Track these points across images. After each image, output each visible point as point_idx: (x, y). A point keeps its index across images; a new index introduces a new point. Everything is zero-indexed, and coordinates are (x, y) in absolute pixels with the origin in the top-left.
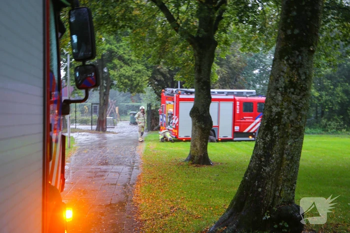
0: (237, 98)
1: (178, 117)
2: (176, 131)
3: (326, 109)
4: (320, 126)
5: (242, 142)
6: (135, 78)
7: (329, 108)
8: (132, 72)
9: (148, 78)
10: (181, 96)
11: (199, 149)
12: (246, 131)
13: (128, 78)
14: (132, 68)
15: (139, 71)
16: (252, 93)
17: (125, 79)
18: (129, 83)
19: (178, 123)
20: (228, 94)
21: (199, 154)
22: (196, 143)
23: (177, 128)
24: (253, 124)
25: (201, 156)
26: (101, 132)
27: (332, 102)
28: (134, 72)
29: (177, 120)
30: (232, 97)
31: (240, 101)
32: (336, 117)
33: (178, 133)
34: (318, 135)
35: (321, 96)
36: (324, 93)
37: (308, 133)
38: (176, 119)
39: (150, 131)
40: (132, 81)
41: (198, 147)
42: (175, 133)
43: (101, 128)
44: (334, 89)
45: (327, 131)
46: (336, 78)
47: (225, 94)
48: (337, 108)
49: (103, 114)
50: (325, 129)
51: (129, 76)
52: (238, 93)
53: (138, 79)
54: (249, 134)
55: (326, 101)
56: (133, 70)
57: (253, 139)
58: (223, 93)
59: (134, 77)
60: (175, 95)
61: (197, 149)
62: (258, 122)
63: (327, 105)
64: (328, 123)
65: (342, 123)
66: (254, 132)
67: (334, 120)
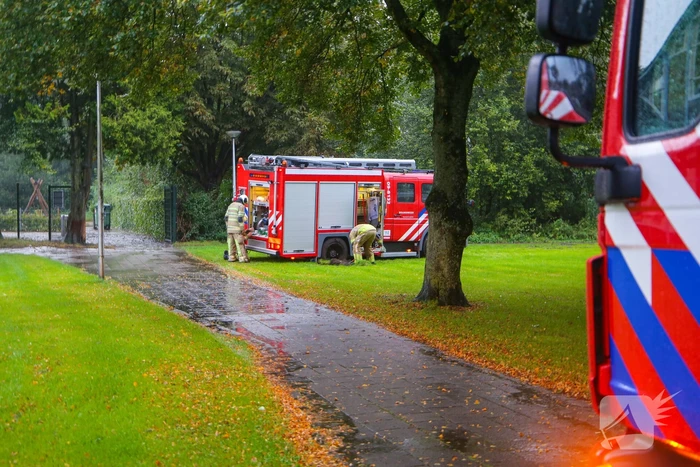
0: (387, 175)
1: (282, 213)
2: (278, 241)
3: (508, 195)
4: (494, 228)
5: (397, 261)
6: (154, 134)
7: (512, 194)
8: (148, 121)
9: (178, 134)
10: (289, 171)
11: (447, 275)
12: (402, 239)
13: (141, 133)
14: (148, 113)
15: (161, 121)
16: (410, 165)
17: (136, 135)
18: (143, 143)
19: (282, 223)
20: (371, 166)
21: (448, 287)
22: (442, 262)
23: (279, 234)
24: (415, 225)
25: (451, 289)
26: (77, 245)
27: (517, 183)
28: (154, 121)
29: (280, 219)
30: (378, 173)
31: (392, 181)
32: (523, 211)
33: (281, 245)
34: (493, 245)
35: (498, 172)
36: (504, 166)
37: (475, 242)
38: (277, 217)
39: (177, 243)
40: (147, 139)
41: (446, 270)
42: (275, 245)
43: (75, 238)
44: (521, 159)
45: (509, 237)
46: (522, 138)
47: (362, 167)
48: (526, 194)
49: (79, 209)
50: (504, 234)
51: (143, 130)
52: (385, 165)
53: (160, 135)
54: (408, 244)
55: (507, 180)
56: (151, 118)
57: (414, 254)
58: (360, 165)
59: (152, 131)
60: (276, 168)
61: (443, 276)
62: (424, 222)
63: (510, 187)
64: (509, 223)
65: (534, 221)
66: (416, 241)
67: (519, 215)
